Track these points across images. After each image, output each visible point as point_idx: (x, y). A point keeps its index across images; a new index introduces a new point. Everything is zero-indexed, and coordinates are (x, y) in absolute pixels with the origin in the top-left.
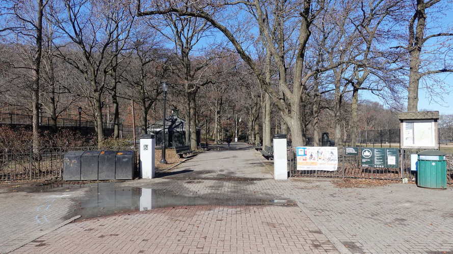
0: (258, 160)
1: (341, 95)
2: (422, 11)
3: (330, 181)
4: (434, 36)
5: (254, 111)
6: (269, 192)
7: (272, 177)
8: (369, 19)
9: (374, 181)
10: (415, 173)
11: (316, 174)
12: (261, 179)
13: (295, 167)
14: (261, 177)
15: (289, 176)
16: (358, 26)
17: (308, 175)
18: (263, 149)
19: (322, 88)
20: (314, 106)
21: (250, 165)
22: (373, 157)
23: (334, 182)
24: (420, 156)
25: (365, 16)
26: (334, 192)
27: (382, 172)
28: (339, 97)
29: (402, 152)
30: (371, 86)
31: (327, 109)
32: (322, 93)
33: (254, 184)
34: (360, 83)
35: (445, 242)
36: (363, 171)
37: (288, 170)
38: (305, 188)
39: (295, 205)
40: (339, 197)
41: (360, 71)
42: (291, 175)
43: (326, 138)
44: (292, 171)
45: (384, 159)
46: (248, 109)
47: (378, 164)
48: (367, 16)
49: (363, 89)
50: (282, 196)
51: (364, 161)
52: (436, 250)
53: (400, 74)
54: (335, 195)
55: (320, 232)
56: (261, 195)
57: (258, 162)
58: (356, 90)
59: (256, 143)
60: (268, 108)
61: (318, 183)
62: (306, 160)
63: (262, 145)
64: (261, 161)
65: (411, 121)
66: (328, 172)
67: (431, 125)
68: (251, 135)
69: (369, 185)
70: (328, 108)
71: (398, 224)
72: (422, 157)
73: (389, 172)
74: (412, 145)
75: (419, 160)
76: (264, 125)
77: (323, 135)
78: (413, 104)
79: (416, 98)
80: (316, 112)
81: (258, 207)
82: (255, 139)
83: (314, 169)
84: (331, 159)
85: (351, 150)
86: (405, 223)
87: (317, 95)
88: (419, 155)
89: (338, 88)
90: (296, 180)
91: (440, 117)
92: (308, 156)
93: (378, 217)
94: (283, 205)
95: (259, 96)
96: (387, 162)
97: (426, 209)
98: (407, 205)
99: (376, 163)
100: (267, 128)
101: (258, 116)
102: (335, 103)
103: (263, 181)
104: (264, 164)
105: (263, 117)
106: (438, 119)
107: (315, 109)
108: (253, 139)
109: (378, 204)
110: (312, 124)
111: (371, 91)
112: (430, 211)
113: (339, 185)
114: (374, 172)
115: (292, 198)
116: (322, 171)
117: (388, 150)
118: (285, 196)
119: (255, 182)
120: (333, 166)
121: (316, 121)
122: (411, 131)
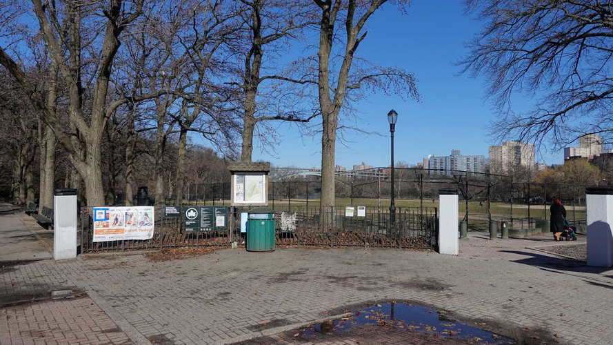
0: (29, 230)
1: (165, 136)
2: (259, 47)
3: (143, 255)
4: (269, 77)
5: (24, 152)
6: (41, 280)
7: (50, 256)
8: (202, 42)
9: (200, 249)
10: (244, 235)
11: (122, 247)
12: (27, 262)
13: (91, 238)
14: (28, 259)
15: (79, 251)
16: (190, 48)
17: (111, 248)
18: (40, 213)
19: (140, 124)
20: (127, 149)
21: (10, 240)
22: (199, 218)
23: (148, 255)
24: (251, 215)
25: (197, 38)
26: (146, 268)
27: (209, 237)
28: (162, 139)
29: (232, 210)
30: (203, 128)
31: (146, 154)
32: (138, 131)
33: (14, 270)
34: (189, 123)
35: (267, 312)
36: (186, 238)
37: (78, 242)
38: (105, 267)
39: (85, 295)
40: (152, 274)
41: (189, 107)
42: (82, 252)
43: (143, 194)
44: (84, 244)
45: (212, 219)
46: (13, 146)
47: (204, 226)
48: (201, 38)
49: (193, 130)
50: (64, 285)
51: (188, 223)
52: (256, 324)
53: (235, 116)
54: (146, 273)
55: (117, 330)
56: (25, 288)
57: (28, 233)
58: (184, 131)
59: (28, 203)
60: (50, 147)
61: (125, 259)
62: (107, 226)
63: (38, 206)
64: (33, 232)
65: (242, 173)
66: (140, 241)
67: (262, 179)
68: (18, 190)
69: (194, 254)
70: (147, 152)
71: (221, 300)
72: (253, 216)
73: (217, 235)
74: (244, 202)
75: (249, 220)
76: (42, 174)
77: (139, 190)
78: (247, 153)
79: (250, 146)
80: (130, 157)
81: (17, 308)
82: (26, 197)
83: (120, 239)
84: (146, 223)
85: (171, 210)
86: (229, 296)
87: (131, 133)
88: (249, 214)
89: (161, 126)
90: (90, 258)
91: (270, 169)
92: (111, 220)
93: (198, 295)
94: (64, 298)
95: (35, 128)
96: (215, 224)
97: (252, 276)
98: (233, 274)
99: (202, 225)
100: (47, 180)
101: (33, 159)
102: (157, 146)
103: (32, 265)
104: (38, 237)
105: (42, 161)
106: (269, 171)
107: (128, 153)
108: (22, 196)
109: (201, 277)
110: (124, 174)
111: (202, 134)
112: (256, 279)
113: (154, 258)
114: (200, 237)
115: (80, 285)
116: (132, 240)
117: (216, 209)
118: (70, 284)
119: (16, 267)
120: (146, 233)
121: (130, 170)
122: (242, 185)
